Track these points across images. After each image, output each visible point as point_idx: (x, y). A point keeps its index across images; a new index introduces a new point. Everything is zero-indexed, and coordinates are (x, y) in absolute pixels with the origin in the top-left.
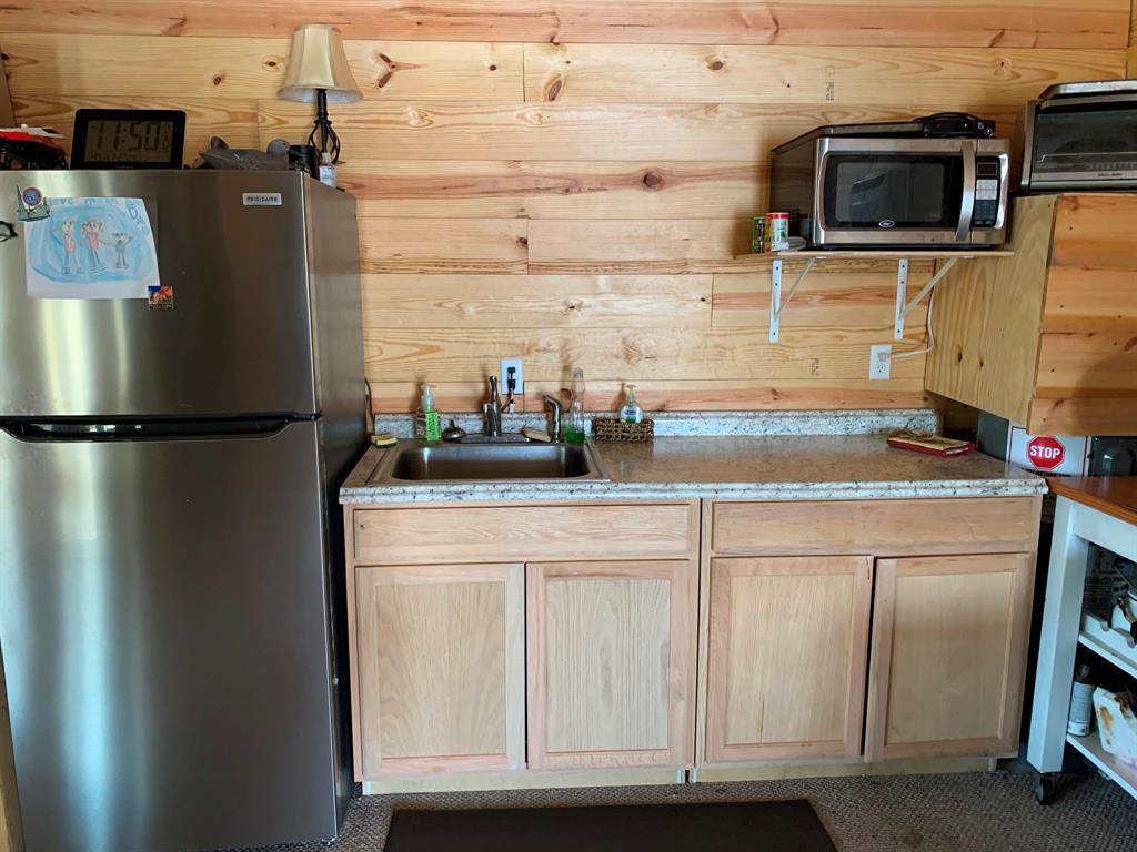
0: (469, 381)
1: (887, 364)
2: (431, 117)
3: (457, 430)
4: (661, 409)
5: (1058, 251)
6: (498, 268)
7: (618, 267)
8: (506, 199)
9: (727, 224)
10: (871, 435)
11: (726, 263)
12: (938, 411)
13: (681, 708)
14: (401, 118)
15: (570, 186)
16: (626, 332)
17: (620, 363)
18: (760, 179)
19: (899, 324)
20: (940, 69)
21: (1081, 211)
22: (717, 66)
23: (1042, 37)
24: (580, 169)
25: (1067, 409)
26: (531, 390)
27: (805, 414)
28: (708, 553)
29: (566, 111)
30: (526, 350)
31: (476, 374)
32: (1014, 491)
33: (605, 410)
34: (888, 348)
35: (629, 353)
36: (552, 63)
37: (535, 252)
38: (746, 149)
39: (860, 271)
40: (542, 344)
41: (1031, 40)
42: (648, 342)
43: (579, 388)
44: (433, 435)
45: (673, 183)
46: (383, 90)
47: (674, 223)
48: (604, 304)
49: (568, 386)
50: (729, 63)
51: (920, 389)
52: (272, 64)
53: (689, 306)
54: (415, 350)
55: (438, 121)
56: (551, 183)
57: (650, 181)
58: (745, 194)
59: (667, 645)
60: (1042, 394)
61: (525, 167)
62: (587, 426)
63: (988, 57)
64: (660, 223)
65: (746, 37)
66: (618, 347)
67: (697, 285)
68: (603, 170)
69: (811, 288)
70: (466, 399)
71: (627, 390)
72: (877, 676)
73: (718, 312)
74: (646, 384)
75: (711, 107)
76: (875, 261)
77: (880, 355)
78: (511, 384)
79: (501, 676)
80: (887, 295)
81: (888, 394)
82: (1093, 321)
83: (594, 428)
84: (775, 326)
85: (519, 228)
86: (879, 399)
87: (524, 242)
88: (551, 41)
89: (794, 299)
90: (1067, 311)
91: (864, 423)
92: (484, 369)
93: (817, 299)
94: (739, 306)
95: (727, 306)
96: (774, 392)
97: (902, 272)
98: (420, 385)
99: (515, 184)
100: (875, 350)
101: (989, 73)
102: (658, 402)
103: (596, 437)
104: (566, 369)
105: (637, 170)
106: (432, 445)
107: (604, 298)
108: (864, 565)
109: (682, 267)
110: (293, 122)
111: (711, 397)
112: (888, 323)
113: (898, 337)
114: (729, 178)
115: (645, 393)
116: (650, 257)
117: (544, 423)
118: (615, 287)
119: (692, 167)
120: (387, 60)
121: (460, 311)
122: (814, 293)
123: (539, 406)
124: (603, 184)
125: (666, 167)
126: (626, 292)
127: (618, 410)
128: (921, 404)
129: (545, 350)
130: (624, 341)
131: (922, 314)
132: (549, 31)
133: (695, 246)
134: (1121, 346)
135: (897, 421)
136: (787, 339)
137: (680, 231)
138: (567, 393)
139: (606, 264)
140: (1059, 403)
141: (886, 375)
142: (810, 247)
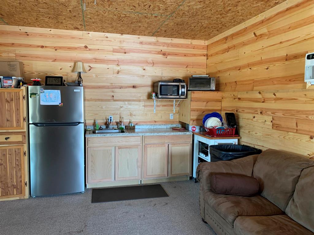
0: (103, 120)
1: (173, 117)
2: (98, 76)
3: (101, 128)
4: (137, 124)
5: (192, 99)
6: (109, 100)
7: (129, 100)
8: (110, 89)
9: (147, 94)
10: (170, 128)
11: (147, 100)
12: (181, 124)
13: (140, 169)
14: (93, 76)
15: (121, 87)
16: (130, 111)
17: (130, 116)
18: (151, 87)
19: (174, 110)
20: (178, 71)
21: (195, 94)
22: (144, 69)
23: (194, 67)
24: (123, 85)
25: (195, 122)
26: (114, 121)
27: (160, 125)
28: (143, 144)
29: (120, 76)
30: (114, 114)
31: (105, 118)
32: (188, 134)
33: (127, 124)
34: (173, 114)
35: (131, 115)
36: (118, 68)
37: (115, 98)
38: (149, 83)
39: (167, 102)
40: (116, 113)
41: (192, 67)
42: (134, 113)
43: (123, 121)
44: (97, 128)
45: (138, 87)
46: (89, 71)
47: (138, 94)
48: (127, 107)
49: (121, 120)
50: (146, 69)
51: (178, 121)
52: (70, 67)
53: (141, 107)
54: (94, 114)
55: (99, 77)
56: (118, 87)
57: (134, 87)
58: (149, 89)
59: (137, 159)
60: (191, 120)
61: (113, 84)
62: (124, 127)
63: (186, 69)
64: (136, 94)
65: (149, 65)
66: (129, 114)
67: (142, 103)
68: (126, 85)
69: (160, 104)
70: (103, 123)
71: (131, 121)
72: (170, 163)
73: (145, 108)
74: (134, 120)
75: (144, 76)
76: (170, 100)
77: (171, 115)
78: (111, 120)
79: (111, 165)
80: (172, 106)
81: (173, 121)
82: (198, 109)
83: (125, 127)
84: (155, 110)
85: (112, 94)
86: (172, 122)
87: (113, 96)
88: (118, 65)
89: (157, 106)
90: (194, 108)
91: (169, 126)
92: (106, 117)
93: (161, 106)
94: (149, 107)
95: (147, 107)
96: (155, 121)
97: (174, 102)
98: (95, 120)
99: (112, 87)
100: (171, 114)
101: (186, 72)
102: (136, 123)
103: (126, 129)
104: (120, 117)
105: (132, 85)
106: (98, 130)
107: (127, 105)
108: (167, 145)
109: (140, 101)
110: (74, 76)
111: (145, 122)
112: (172, 110)
113: (174, 112)
114: (147, 87)
115: (134, 122)
116: (134, 99)
117: (117, 127)
118: (129, 104)
119: (140, 85)
120: (90, 67)
121: (102, 108)
122: (160, 105)
123: (116, 124)
124: (126, 87)
125: (136, 85)
126: (130, 104)
127: (129, 124)
128: (178, 123)
129: (117, 114)
130: (130, 113)
131: (178, 109)
132: (117, 63)
133: (142, 97)
134: (202, 113)
135: (175, 126)
136: (157, 112)
137: (139, 95)
138: (121, 122)
139: (127, 100)
140: (194, 121)
141: (173, 118)
142: (158, 98)
